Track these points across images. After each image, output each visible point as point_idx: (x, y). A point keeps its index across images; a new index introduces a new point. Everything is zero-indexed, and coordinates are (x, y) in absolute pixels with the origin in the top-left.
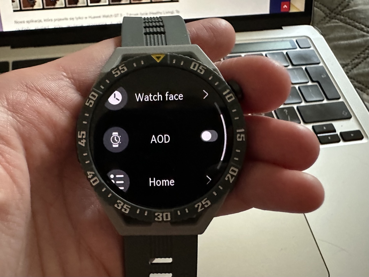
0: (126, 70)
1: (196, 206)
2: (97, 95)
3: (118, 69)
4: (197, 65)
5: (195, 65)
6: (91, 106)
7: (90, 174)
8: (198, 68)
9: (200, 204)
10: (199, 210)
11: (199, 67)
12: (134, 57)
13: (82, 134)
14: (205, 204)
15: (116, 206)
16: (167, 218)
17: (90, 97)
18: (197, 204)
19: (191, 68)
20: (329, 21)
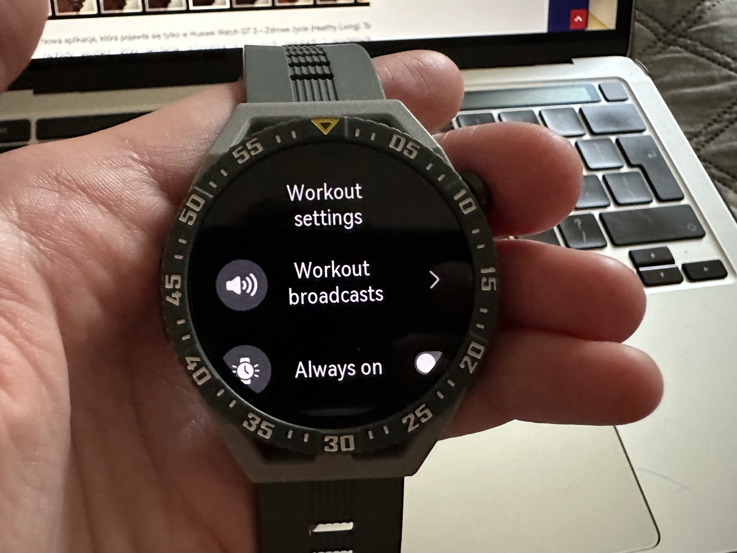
0: (261, 149)
1: (404, 421)
2: (202, 202)
3: (245, 148)
4: (403, 141)
5: (398, 141)
6: (191, 223)
7: (192, 362)
8: (405, 148)
9: (412, 417)
10: (411, 429)
11: (406, 144)
12: (277, 125)
13: (173, 282)
14: (421, 417)
15: (245, 424)
16: (348, 446)
17: (189, 204)
18: (407, 417)
19: (391, 146)
20: (664, 48)
